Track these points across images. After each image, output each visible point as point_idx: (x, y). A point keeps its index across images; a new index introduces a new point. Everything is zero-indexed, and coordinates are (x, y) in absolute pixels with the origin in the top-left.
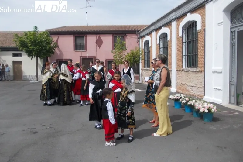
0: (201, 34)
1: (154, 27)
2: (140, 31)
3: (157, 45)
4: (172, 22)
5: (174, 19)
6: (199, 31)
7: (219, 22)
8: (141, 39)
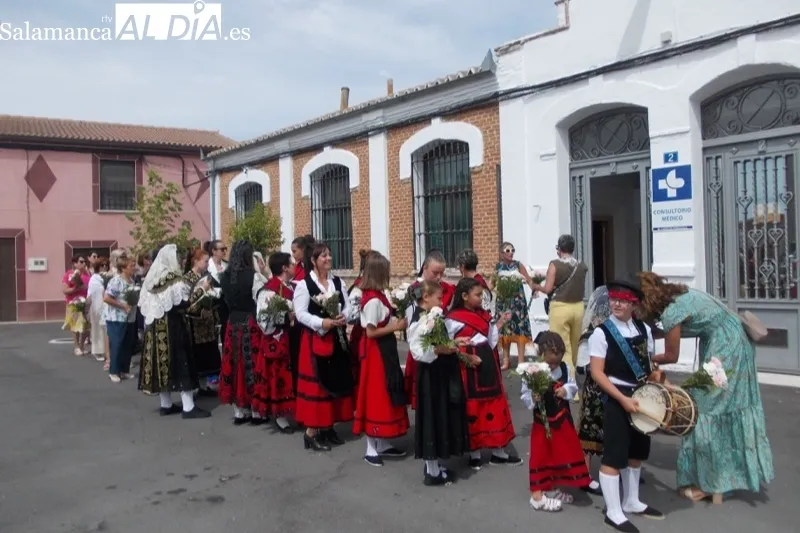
0: (484, 177)
1: (290, 144)
2: (217, 152)
3: (298, 199)
4: (368, 136)
5: (378, 130)
6: (476, 170)
7: (543, 153)
8: (218, 178)
